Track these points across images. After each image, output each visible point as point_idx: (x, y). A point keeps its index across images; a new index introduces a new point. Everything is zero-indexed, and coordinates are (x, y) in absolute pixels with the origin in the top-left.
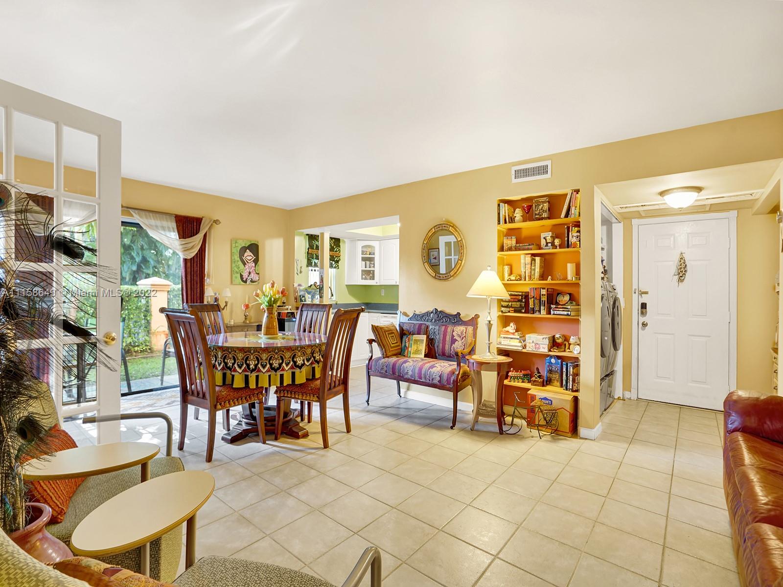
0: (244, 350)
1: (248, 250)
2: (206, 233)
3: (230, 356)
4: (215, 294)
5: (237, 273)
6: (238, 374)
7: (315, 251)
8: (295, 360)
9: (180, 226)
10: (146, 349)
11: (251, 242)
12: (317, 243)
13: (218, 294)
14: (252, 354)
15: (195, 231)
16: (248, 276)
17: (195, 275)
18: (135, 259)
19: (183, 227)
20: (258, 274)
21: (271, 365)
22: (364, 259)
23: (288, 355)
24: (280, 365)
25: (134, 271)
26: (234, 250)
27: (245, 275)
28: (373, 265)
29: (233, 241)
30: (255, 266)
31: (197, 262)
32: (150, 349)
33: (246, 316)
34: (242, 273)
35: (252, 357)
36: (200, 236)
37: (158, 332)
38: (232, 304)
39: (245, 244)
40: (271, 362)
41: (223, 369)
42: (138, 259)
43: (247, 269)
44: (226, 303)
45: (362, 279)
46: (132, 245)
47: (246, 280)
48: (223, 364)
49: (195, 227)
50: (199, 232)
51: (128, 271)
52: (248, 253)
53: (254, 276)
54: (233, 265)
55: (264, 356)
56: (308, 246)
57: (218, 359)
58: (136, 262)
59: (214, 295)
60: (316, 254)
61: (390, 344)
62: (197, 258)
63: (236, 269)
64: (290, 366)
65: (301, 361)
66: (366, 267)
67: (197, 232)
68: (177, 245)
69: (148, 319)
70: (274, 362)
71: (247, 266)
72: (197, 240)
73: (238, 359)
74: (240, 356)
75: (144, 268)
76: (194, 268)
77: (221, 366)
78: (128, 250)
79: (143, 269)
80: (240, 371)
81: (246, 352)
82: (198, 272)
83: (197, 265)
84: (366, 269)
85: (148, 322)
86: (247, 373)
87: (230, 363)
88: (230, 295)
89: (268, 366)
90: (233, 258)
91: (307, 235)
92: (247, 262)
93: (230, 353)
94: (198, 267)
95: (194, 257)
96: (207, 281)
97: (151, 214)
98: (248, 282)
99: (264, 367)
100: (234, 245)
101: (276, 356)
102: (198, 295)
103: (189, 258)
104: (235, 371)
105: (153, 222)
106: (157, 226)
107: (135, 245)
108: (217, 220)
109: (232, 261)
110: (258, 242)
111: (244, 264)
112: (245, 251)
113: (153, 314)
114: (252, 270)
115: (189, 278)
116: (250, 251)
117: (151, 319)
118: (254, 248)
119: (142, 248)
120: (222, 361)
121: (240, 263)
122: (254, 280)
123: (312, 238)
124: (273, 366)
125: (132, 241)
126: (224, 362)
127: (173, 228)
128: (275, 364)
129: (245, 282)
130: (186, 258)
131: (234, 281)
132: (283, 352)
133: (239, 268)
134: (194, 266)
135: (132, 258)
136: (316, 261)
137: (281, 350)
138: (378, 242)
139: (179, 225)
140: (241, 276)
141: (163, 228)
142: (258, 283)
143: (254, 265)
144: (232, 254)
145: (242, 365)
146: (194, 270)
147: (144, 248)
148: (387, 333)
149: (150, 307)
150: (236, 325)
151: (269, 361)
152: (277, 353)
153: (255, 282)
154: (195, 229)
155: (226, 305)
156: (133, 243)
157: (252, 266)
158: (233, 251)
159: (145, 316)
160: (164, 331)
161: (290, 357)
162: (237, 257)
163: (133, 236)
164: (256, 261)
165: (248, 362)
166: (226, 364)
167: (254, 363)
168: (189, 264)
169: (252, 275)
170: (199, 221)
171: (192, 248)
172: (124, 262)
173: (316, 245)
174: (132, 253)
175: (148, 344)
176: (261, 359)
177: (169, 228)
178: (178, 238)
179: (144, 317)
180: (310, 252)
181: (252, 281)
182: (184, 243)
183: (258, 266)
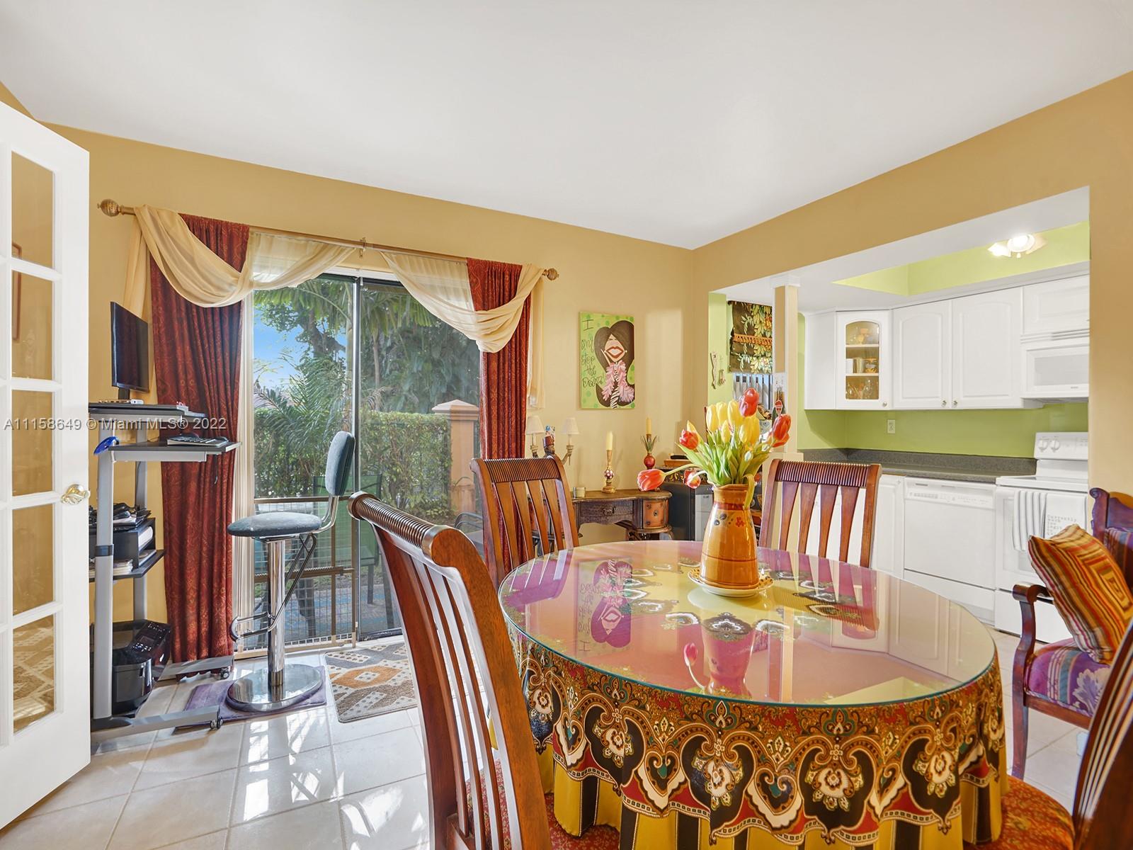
0: (680, 706)
1: (612, 337)
2: (530, 295)
3: (617, 715)
4: (547, 429)
5: (590, 384)
6: (654, 814)
7: (746, 336)
8: (920, 767)
9: (477, 282)
10: (443, 512)
11: (617, 318)
12: (750, 320)
13: (552, 429)
14: (720, 732)
15: (507, 294)
16: (613, 392)
17: (506, 389)
18: (444, 378)
19: (482, 285)
20: (633, 386)
21: (808, 790)
22: (851, 353)
23: (889, 745)
24: (857, 798)
25: (444, 394)
26: (585, 336)
27: (607, 389)
28: (873, 366)
29: (584, 316)
30: (627, 369)
31: (510, 360)
32: (448, 514)
33: (608, 478)
34: (600, 385)
35: (719, 747)
36: (517, 304)
37: (460, 486)
38: (580, 450)
39: (608, 322)
40: (810, 777)
41: (585, 762)
42: (448, 379)
43: (609, 376)
44: (569, 448)
45: (848, 397)
46: (442, 360)
47: (609, 399)
48: (584, 741)
49: (507, 284)
50: (515, 296)
51: (436, 394)
52: (613, 342)
53: (623, 392)
54: (584, 368)
55: (780, 750)
56: (731, 326)
57: (563, 714)
58: (445, 381)
59: (544, 431)
60: (747, 345)
61: (1120, 614)
62: (511, 351)
63: (590, 377)
64: (892, 792)
65: (947, 773)
66: (855, 371)
67: (512, 295)
68: (470, 322)
69: (447, 465)
70: (821, 779)
71: (610, 370)
72: (512, 310)
73: (653, 744)
74: (663, 730)
75: (455, 389)
76: (504, 372)
77: (578, 753)
78: (437, 367)
79: (454, 391)
80: (661, 801)
81: (689, 719)
82: (514, 382)
83: (510, 367)
84: (855, 375)
85: (447, 470)
86: (690, 812)
87: (618, 748)
88: (578, 433)
89: (798, 800)
90: (583, 352)
91: (730, 302)
92: (611, 361)
93: (616, 704)
94: (514, 370)
95: (504, 349)
96: (531, 401)
97: (421, 260)
98: (613, 402)
99: (778, 802)
100: (584, 325)
101: (836, 752)
102: (513, 430)
103: (495, 350)
104: (637, 793)
105: (425, 278)
106: (433, 287)
107: (444, 360)
108: (552, 271)
109: (581, 360)
110: (632, 319)
111: (606, 366)
112: (607, 338)
113: (453, 459)
114: (620, 378)
115: (494, 396)
116: (617, 338)
117: (450, 466)
118: (625, 330)
119: (453, 364)
120: (582, 730)
121: (597, 363)
122: (624, 399)
123: (740, 309)
124: (817, 796)
125: (442, 355)
126: (589, 731)
127: (465, 291)
128: (825, 789)
129: (607, 403)
130: (489, 351)
131: (585, 401)
132: (870, 732)
133: (594, 373)
134: (504, 368)
135: (442, 377)
136: (748, 359)
137: (861, 724)
138: (886, 314)
139: (474, 280)
140: (599, 391)
141: (445, 290)
142: (633, 406)
143: (623, 367)
144: (581, 344)
145: (671, 770)
146: (504, 377)
147: (456, 362)
148: (1092, 567)
149: (449, 447)
150: (590, 498)
151: (804, 774)
152: (838, 739)
153: (627, 403)
154: (507, 288)
155: (569, 455)
156: (443, 357)
157: (621, 370)
158: (582, 338)
159: (443, 461)
160: (469, 485)
161: (896, 757)
162: (590, 351)
163: (443, 348)
164: (629, 359)
165: (698, 763)
166: (597, 745)
167: (727, 780)
168: (494, 365)
169: (621, 388)
170: (513, 273)
171: (501, 329)
172: (432, 382)
173: (748, 324)
174: (442, 371)
175: (446, 505)
176: (764, 761)
177: (456, 291)
178: (473, 309)
179: (440, 463)
180: (736, 339)
181: (621, 403)
182: (485, 318)
183: (632, 370)
